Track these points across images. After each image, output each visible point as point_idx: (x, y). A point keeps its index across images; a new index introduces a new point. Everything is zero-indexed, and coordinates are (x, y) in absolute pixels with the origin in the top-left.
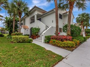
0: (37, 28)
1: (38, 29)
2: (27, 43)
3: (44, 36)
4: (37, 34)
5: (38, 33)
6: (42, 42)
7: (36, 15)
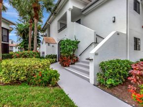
0: (72, 40)
1: (73, 42)
2: (37, 88)
3: (97, 61)
4: (72, 53)
5: (74, 51)
6: (88, 80)
7: (69, 9)
